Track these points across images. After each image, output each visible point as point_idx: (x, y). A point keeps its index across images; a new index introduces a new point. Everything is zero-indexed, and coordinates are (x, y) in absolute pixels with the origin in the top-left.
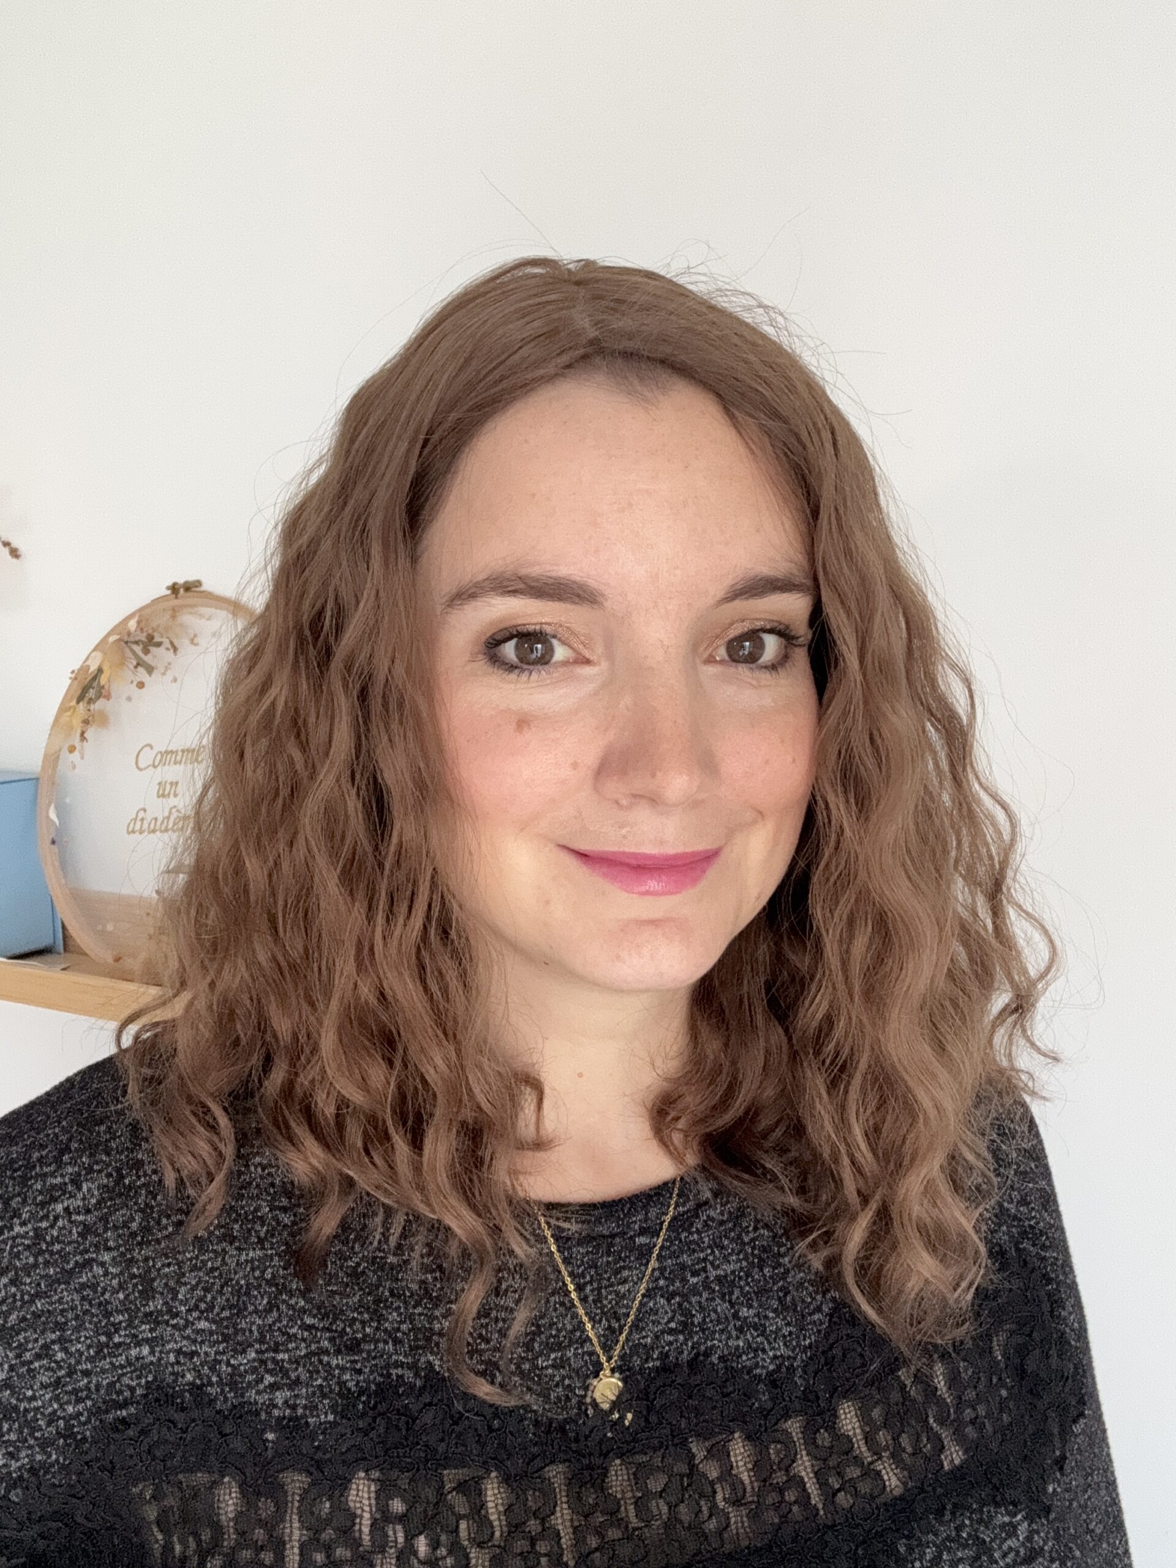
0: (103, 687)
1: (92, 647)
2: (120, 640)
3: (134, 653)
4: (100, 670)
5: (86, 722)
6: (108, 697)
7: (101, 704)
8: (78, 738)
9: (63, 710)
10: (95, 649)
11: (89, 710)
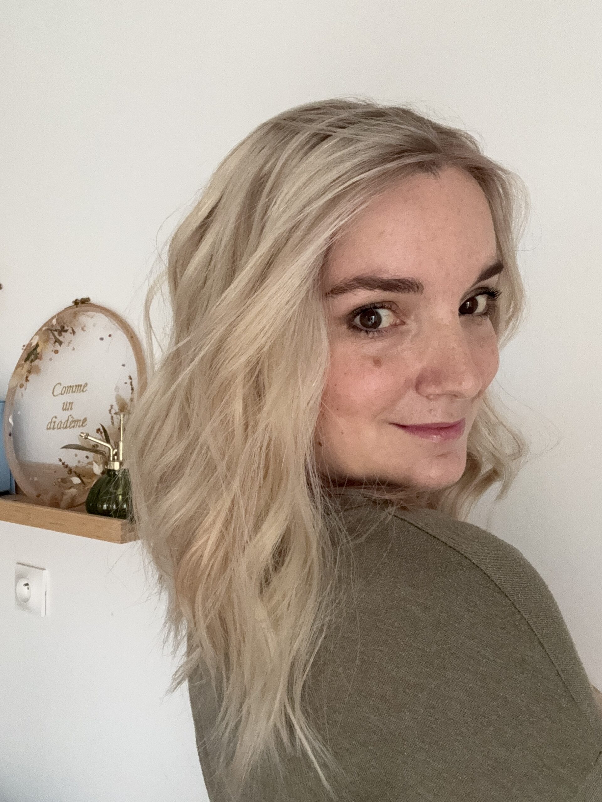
1: (34, 333)
3: (54, 335)
4: (37, 345)
5: (29, 372)
6: (40, 359)
7: (37, 362)
8: (25, 380)
9: (18, 366)
10: (36, 334)
11: (31, 366)
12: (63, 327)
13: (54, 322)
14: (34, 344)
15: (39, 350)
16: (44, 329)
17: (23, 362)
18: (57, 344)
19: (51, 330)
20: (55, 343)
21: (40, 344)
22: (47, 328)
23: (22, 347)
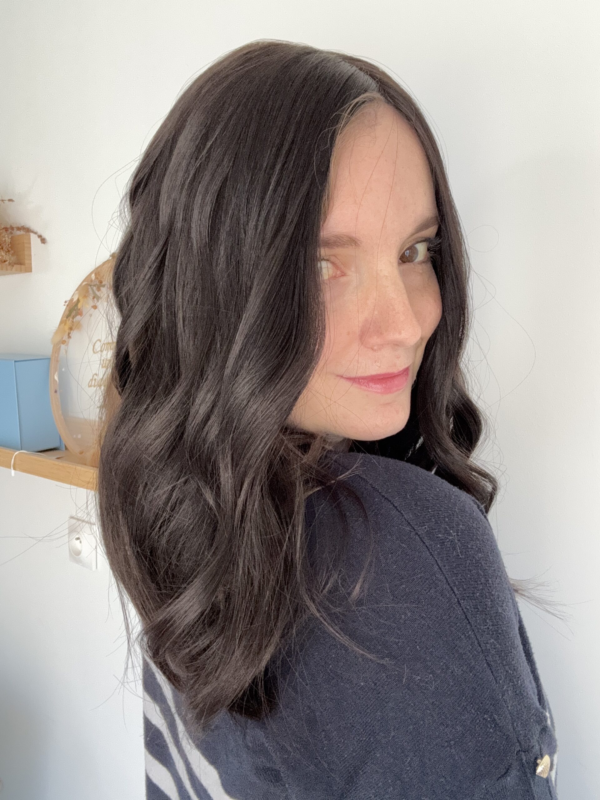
0: (80, 309)
1: (75, 289)
2: (87, 285)
3: (93, 290)
4: (78, 301)
5: (71, 329)
6: (81, 314)
7: (78, 318)
8: (67, 337)
9: (61, 322)
10: (77, 290)
11: (73, 322)
12: (101, 282)
13: (93, 275)
14: (75, 299)
15: (79, 306)
16: (84, 284)
17: (65, 319)
18: (95, 299)
19: (91, 286)
20: (94, 298)
21: (80, 299)
22: (86, 283)
23: (64, 304)
